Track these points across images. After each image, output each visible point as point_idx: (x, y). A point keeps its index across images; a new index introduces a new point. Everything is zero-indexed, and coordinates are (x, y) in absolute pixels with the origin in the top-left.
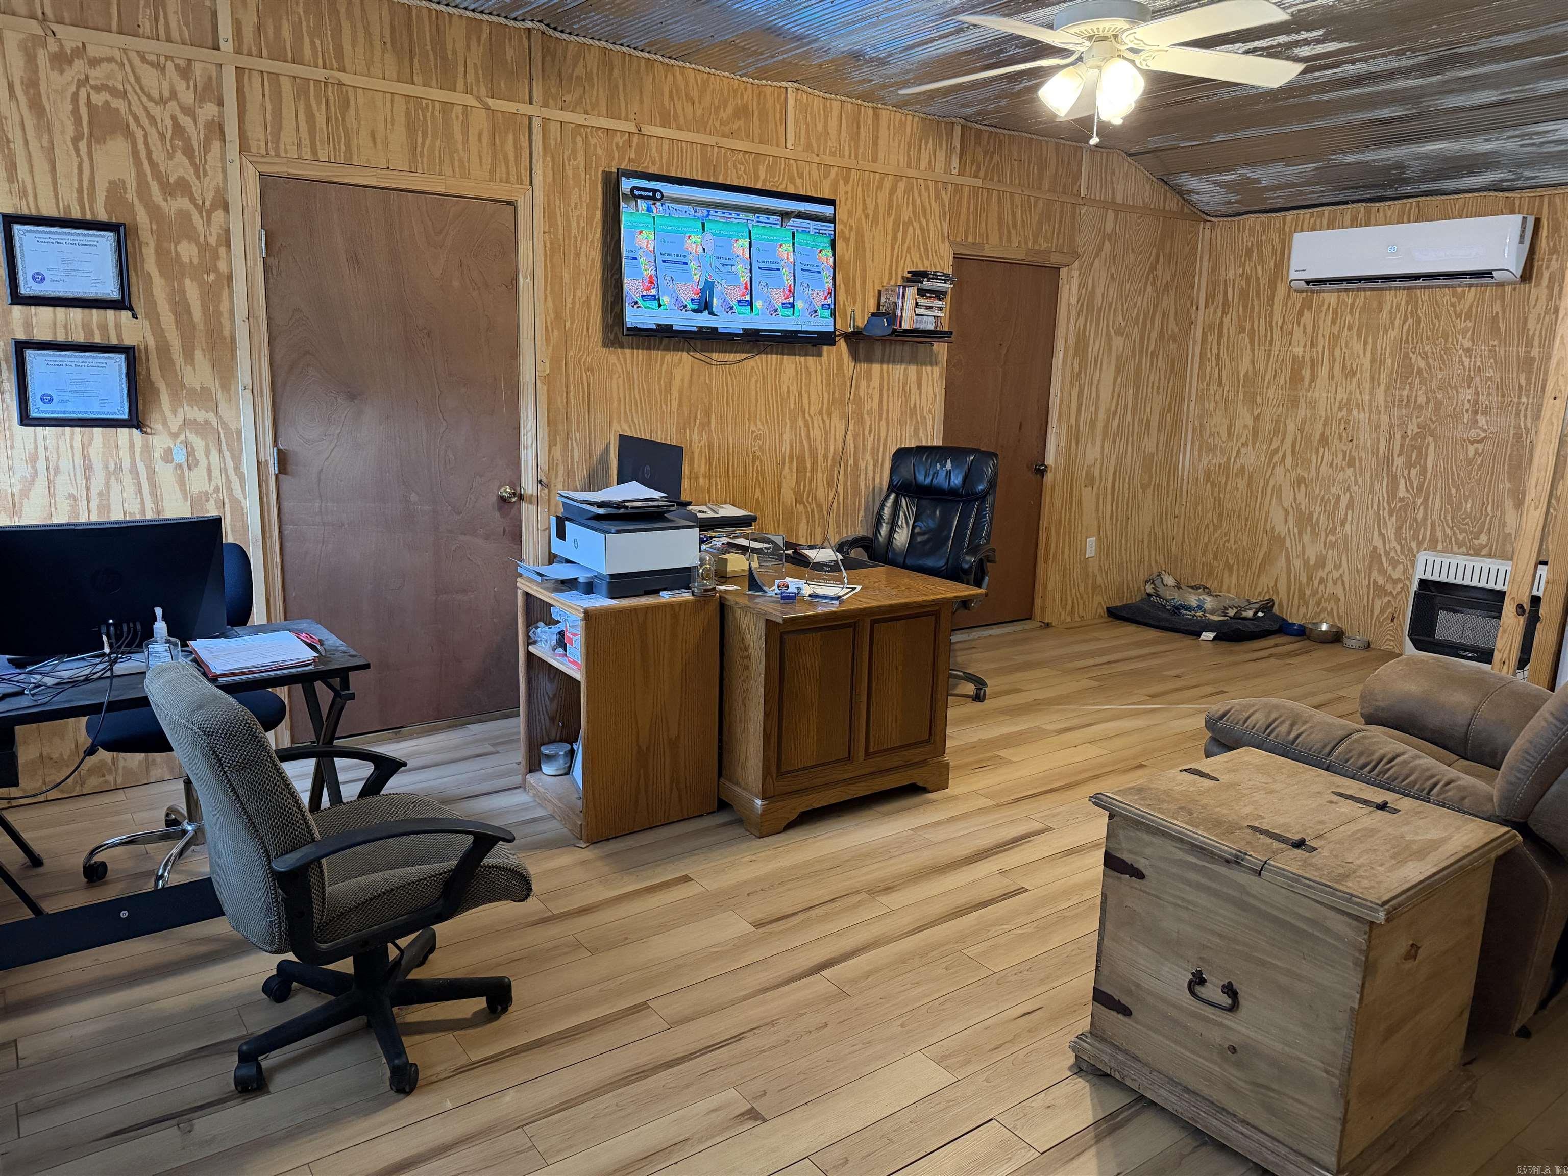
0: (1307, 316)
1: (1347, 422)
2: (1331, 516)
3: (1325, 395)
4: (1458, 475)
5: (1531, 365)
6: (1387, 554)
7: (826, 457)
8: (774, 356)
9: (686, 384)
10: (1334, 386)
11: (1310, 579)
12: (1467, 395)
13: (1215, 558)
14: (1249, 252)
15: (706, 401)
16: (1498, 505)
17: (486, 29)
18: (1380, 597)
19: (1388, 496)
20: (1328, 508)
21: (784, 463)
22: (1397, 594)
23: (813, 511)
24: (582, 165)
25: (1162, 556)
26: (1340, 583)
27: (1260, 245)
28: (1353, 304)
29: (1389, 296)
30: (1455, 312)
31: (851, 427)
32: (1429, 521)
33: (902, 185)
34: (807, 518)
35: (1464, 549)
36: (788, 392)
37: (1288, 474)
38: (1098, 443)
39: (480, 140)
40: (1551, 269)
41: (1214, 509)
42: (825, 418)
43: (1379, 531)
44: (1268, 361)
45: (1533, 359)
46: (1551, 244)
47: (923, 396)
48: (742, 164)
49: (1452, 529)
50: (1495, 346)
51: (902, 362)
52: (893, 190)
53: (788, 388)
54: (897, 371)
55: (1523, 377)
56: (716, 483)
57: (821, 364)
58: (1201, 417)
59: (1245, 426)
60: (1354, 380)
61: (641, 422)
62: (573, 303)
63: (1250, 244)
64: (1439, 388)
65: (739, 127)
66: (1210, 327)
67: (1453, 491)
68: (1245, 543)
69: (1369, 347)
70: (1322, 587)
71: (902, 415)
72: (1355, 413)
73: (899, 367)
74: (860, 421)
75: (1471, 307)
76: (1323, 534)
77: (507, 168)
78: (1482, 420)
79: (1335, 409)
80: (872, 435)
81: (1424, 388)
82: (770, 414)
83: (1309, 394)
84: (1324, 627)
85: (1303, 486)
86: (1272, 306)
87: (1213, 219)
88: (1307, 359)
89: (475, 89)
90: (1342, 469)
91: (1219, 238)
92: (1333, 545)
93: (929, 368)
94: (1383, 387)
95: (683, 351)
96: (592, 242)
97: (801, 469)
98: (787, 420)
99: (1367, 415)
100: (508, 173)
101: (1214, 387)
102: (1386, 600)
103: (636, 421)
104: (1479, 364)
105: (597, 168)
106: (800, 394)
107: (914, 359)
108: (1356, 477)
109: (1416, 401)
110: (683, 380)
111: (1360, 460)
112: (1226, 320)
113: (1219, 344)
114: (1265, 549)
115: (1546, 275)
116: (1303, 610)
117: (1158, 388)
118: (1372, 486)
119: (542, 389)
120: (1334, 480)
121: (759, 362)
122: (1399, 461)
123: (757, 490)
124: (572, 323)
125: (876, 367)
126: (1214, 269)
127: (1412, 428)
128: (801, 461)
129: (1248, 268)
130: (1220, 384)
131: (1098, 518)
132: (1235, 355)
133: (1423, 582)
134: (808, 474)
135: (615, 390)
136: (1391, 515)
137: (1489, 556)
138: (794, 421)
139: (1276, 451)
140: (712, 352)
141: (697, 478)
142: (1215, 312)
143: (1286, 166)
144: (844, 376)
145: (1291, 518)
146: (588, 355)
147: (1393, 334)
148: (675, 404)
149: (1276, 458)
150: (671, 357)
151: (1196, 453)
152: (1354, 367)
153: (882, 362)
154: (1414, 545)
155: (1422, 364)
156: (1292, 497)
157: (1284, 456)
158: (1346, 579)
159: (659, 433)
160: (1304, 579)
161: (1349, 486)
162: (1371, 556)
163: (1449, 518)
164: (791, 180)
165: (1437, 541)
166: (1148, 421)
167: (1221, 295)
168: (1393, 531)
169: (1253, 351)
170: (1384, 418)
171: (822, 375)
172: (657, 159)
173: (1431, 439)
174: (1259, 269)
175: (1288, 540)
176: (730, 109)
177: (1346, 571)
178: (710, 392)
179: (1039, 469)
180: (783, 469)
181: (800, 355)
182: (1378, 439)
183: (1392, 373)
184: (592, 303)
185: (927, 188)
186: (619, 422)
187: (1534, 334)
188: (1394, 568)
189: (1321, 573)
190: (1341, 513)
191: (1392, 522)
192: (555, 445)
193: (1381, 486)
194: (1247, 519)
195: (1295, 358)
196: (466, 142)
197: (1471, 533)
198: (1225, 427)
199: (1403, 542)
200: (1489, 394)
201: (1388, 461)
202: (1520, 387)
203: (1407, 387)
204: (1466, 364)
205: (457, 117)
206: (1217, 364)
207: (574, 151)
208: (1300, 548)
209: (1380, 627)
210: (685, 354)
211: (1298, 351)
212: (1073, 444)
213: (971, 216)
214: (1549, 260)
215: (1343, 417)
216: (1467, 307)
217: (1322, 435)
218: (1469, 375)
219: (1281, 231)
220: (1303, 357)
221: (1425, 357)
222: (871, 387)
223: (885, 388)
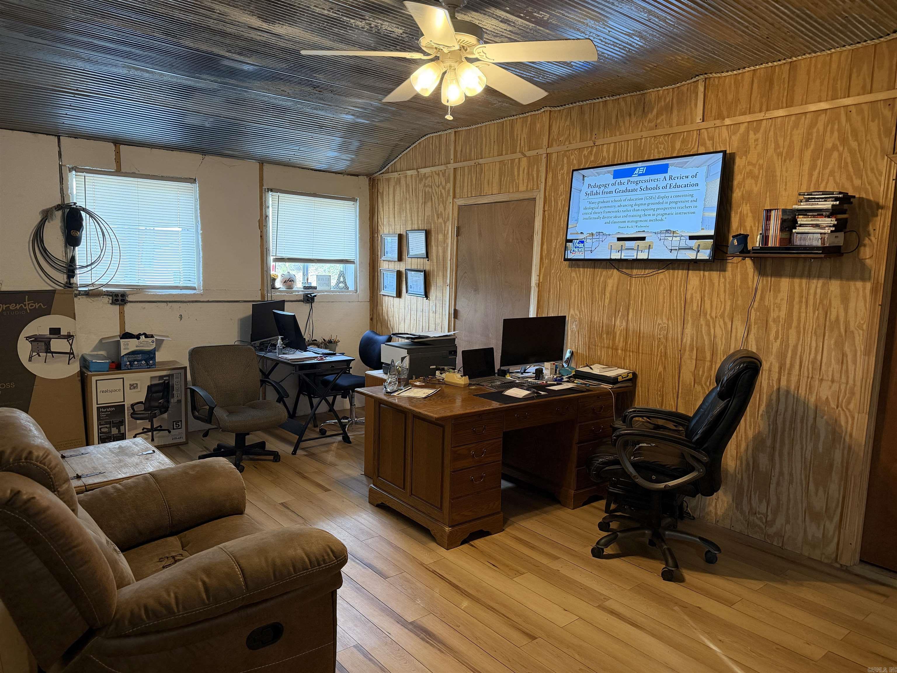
8: (680, 271)
9: (615, 289)
15: (627, 301)
21: (685, 350)
24: (566, 172)
33: (824, 117)
39: (524, 172)
42: (727, 320)
48: (663, 144)
51: (819, 277)
53: (692, 295)
65: (662, 121)
73: (815, 281)
82: (673, 313)
89: (523, 148)
97: (699, 358)
98: (688, 319)
100: (533, 185)
106: (701, 300)
110: (613, 287)
124: (554, 256)
128: (700, 351)
135: (574, 292)
138: (694, 320)
140: (633, 269)
146: (562, 272)
150: (605, 273)
164: (702, 143)
172: (607, 157)
176: (655, 111)
178: (629, 295)
180: (683, 354)
185: (860, 112)
196: (519, 174)
205: (516, 164)
207: (563, 165)
222: (779, 299)
223: (797, 300)
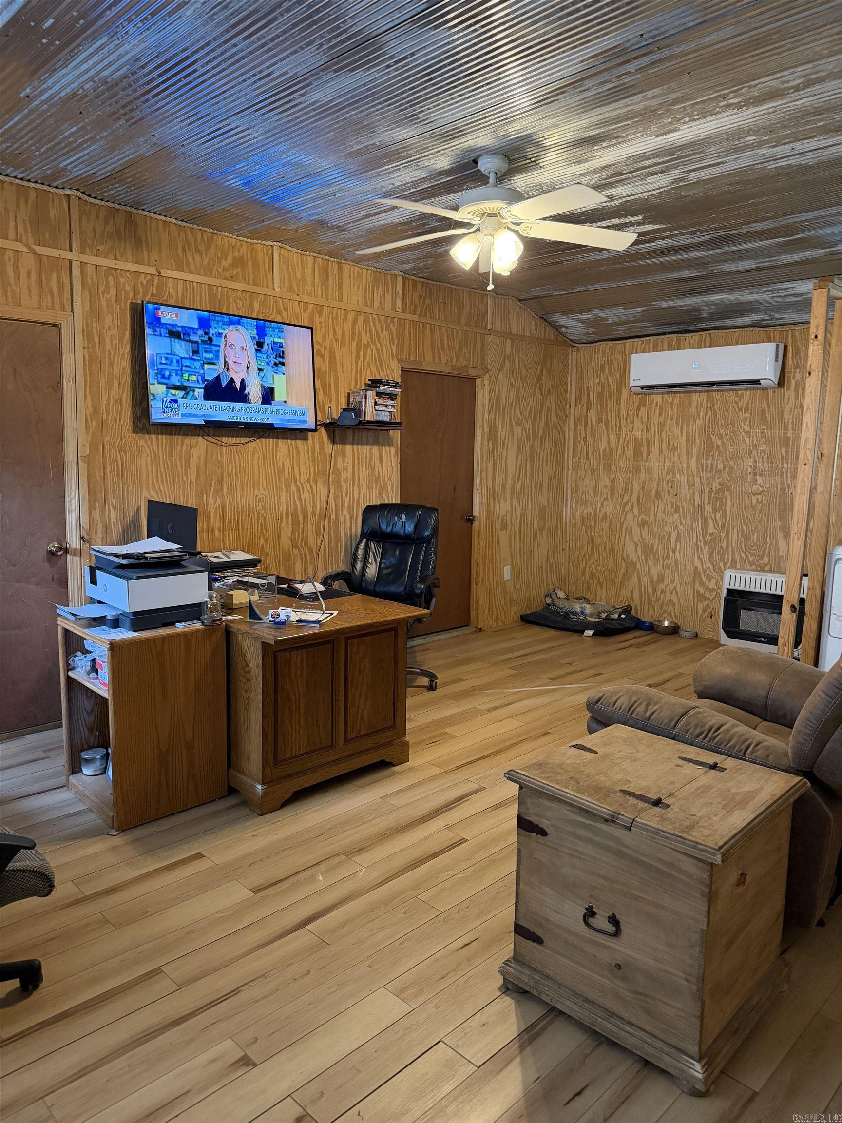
0: (643, 411)
1: (673, 482)
2: (666, 547)
3: (657, 464)
4: (747, 516)
5: (788, 442)
6: (704, 571)
7: (314, 513)
8: (271, 440)
9: (202, 460)
10: (663, 458)
11: (655, 590)
12: (749, 462)
13: (591, 578)
14: (603, 366)
15: (219, 473)
16: (774, 537)
17: (32, 194)
18: (702, 602)
19: (703, 532)
20: (663, 542)
21: (282, 518)
22: (713, 599)
23: (305, 553)
24: (114, 298)
25: (555, 578)
26: (674, 592)
27: (609, 363)
28: (672, 403)
29: (695, 397)
30: (738, 407)
31: (332, 491)
32: (730, 548)
33: (361, 318)
34: (302, 558)
35: (754, 567)
36: (283, 466)
37: (636, 519)
38: (508, 500)
39: (29, 277)
40: (796, 378)
41: (588, 544)
42: (312, 484)
43: (699, 556)
44: (619, 441)
45: (789, 438)
46: (795, 362)
47: (385, 468)
48: (241, 300)
49: (745, 553)
50: (764, 429)
51: (367, 444)
52: (355, 322)
53: (283, 463)
54: (364, 451)
55: (783, 450)
56: (229, 535)
57: (307, 445)
58: (576, 481)
59: (606, 487)
60: (676, 454)
61: (166, 490)
62: (108, 400)
63: (603, 362)
64: (731, 458)
65: (237, 273)
66: (579, 419)
67: (745, 528)
68: (610, 566)
69: (684, 431)
70: (663, 596)
71: (369, 481)
72: (678, 476)
73: (365, 447)
74: (339, 486)
75: (748, 404)
76: (661, 560)
77: (52, 298)
78: (760, 480)
79: (664, 474)
80: (348, 497)
81: (721, 458)
82: (269, 483)
83: (647, 464)
84: (666, 624)
85: (646, 526)
86: (619, 404)
87: (578, 345)
88: (644, 440)
89: (24, 238)
90: (671, 514)
91: (582, 358)
92: (668, 566)
93: (387, 448)
94: (695, 458)
95: (199, 435)
96: (123, 354)
97: (295, 523)
98: (283, 487)
99: (686, 478)
100: (53, 303)
101: (583, 460)
102: (706, 603)
103: (163, 490)
104: (755, 441)
105: (126, 300)
106: (293, 468)
107: (376, 442)
108: (681, 520)
109: (717, 467)
110: (199, 458)
111: (683, 507)
112: (590, 415)
113: (585, 430)
114: (623, 570)
115: (793, 382)
116: (651, 612)
117: (547, 461)
118: (692, 526)
119: (83, 466)
120: (667, 522)
121: (259, 444)
122: (708, 508)
123: (262, 539)
124: (108, 414)
125: (349, 448)
126: (580, 379)
127: (715, 486)
128: (295, 516)
129: (602, 378)
130: (587, 458)
131: (511, 552)
132: (596, 438)
133: (729, 591)
134: (301, 526)
135: (144, 466)
136: (705, 545)
137: (770, 571)
138: (288, 488)
139: (627, 503)
140: (222, 436)
141: (213, 531)
142: (582, 409)
143: (624, 309)
144: (326, 454)
145: (639, 549)
146: (121, 439)
147: (699, 422)
148: (194, 477)
149: (627, 508)
150: (187, 440)
151: (574, 506)
152: (676, 444)
153: (353, 444)
154: (721, 565)
155: (719, 442)
156: (639, 534)
157: (632, 506)
158: (678, 589)
159: (181, 497)
160: (650, 591)
161: (677, 526)
162: (694, 574)
163: (743, 546)
164: (279, 312)
165: (737, 562)
166: (541, 484)
167: (585, 397)
168: (708, 556)
169: (608, 435)
170: (697, 480)
171: (308, 453)
172: (174, 294)
173: (728, 493)
174: (610, 379)
175: (638, 565)
176: (230, 260)
177: (679, 585)
178: (222, 467)
179: (469, 519)
180: (281, 521)
181: (291, 439)
182: (694, 494)
183: (700, 448)
184: (124, 399)
185: (380, 321)
186: (148, 490)
187: (788, 422)
188: (710, 581)
189: (661, 586)
190: (672, 545)
191: (706, 550)
192: (95, 509)
193: (698, 525)
194: (610, 550)
195: (636, 439)
196: (17, 278)
197: (758, 556)
198: (592, 486)
199: (714, 563)
200: (763, 462)
201: (701, 508)
202: (782, 457)
203: (711, 458)
204: (747, 442)
205: (10, 260)
206: (585, 445)
207: (107, 287)
208: (646, 569)
209: (703, 622)
210: (200, 438)
211: (638, 434)
212: (492, 501)
213: (412, 343)
214: (795, 373)
215: (670, 479)
216: (745, 403)
217: (657, 491)
218: (750, 449)
219: (623, 353)
220: (642, 439)
221: (721, 437)
222: (346, 462)
223: (356, 462)
